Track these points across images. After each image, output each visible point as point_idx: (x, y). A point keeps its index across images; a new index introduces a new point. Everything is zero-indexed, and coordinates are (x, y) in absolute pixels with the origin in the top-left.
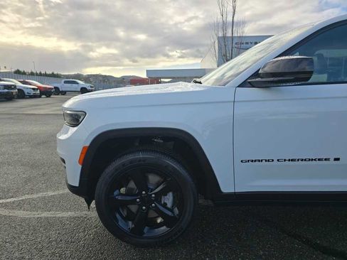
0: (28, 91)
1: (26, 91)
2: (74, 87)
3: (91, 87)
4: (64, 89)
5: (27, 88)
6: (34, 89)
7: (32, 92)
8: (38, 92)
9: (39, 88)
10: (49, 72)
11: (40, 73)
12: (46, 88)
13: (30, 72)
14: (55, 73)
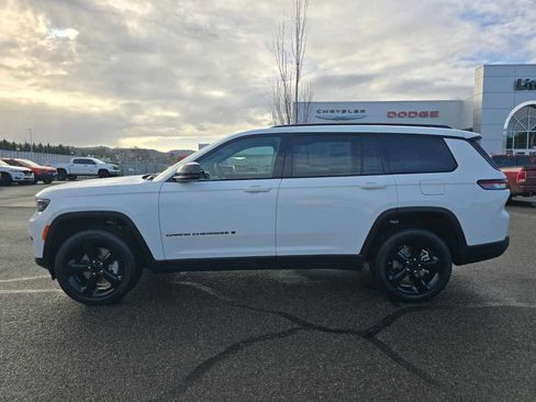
0: (18, 175)
1: (14, 175)
2: (88, 168)
3: (115, 168)
4: (73, 172)
5: (16, 171)
6: (25, 172)
7: (23, 177)
8: (33, 176)
9: (34, 170)
10: (55, 144)
11: (40, 145)
12: (44, 170)
13: (23, 143)
14: (65, 145)
